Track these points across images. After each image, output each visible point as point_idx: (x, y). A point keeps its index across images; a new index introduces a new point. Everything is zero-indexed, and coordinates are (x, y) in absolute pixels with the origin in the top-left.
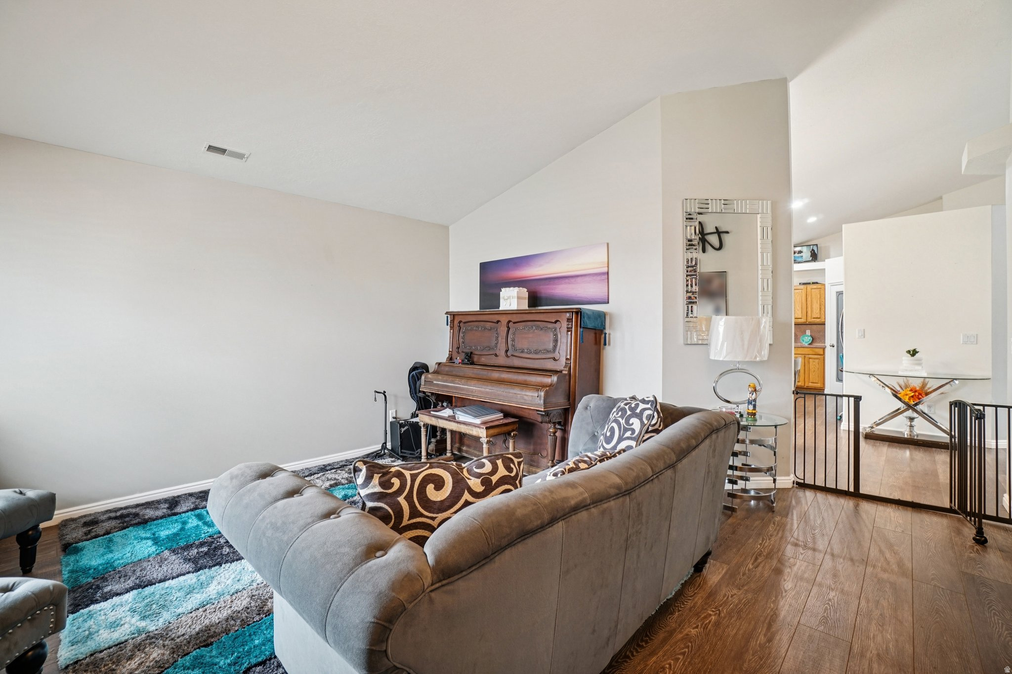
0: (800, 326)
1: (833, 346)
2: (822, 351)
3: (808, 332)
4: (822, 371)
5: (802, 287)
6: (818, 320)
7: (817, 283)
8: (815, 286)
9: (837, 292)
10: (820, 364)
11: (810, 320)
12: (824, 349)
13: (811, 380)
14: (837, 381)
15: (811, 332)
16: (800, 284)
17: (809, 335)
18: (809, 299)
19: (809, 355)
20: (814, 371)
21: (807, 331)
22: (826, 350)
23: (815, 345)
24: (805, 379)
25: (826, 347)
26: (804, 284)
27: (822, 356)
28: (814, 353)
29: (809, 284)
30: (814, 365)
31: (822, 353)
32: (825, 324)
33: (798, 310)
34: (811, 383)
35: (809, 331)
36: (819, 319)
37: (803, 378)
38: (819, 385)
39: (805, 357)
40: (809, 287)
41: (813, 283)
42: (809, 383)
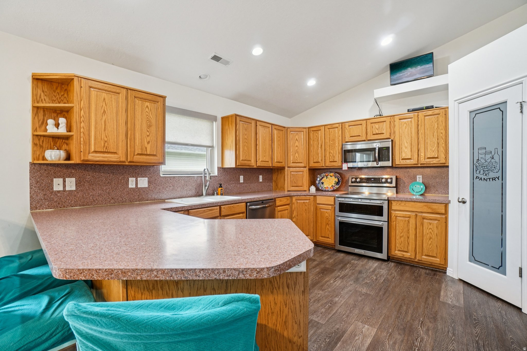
0: (408, 169)
1: (464, 202)
2: (444, 208)
3: (419, 179)
4: (443, 239)
5: (411, 115)
6: (435, 161)
7: (432, 107)
8: (430, 112)
9: (470, 112)
10: (439, 228)
11: (423, 160)
12: (446, 205)
13: (425, 252)
14: (470, 261)
15: (422, 178)
16: (408, 111)
17: (421, 181)
18: (421, 131)
19: (422, 212)
20: (431, 238)
21: (418, 176)
22: (450, 207)
23: (430, 196)
24: (416, 248)
25: (449, 202)
26: (414, 110)
27: (444, 216)
28: (430, 211)
29: (421, 109)
30: (430, 229)
31: (443, 211)
32: (448, 167)
33: (406, 147)
34: (426, 255)
35: (421, 176)
36: (437, 160)
37: (414, 246)
38: (437, 261)
39: (416, 215)
40: (421, 114)
41: (427, 108)
42: (422, 255)
